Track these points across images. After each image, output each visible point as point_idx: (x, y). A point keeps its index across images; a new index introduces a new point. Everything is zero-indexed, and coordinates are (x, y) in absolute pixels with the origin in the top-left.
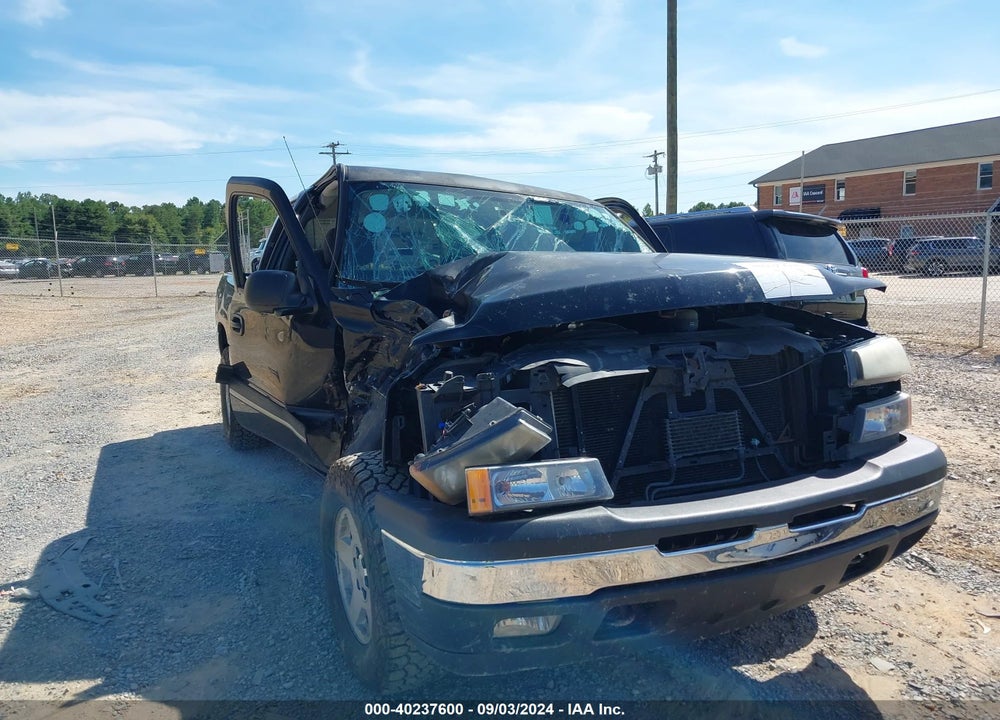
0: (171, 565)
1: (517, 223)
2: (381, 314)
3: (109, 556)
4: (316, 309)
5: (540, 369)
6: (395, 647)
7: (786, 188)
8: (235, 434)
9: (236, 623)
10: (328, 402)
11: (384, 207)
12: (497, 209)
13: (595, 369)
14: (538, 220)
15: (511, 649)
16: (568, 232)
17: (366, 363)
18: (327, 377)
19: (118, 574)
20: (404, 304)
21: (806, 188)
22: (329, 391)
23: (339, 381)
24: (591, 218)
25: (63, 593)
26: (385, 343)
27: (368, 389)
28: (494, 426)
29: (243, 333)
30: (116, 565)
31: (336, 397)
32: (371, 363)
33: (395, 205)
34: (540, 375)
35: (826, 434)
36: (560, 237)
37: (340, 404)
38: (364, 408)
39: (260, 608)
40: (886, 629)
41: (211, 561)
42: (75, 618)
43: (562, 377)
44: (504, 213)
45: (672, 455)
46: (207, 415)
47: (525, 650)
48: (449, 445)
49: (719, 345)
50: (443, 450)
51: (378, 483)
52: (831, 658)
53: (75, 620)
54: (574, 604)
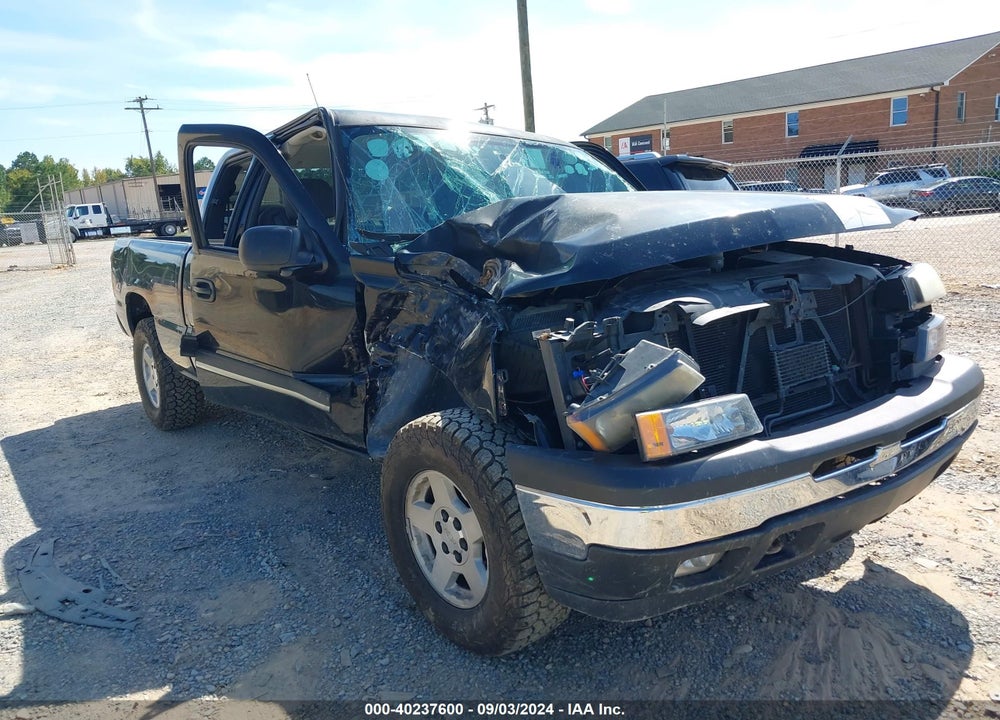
0: (171, 558)
1: (516, 168)
2: (405, 268)
3: (88, 556)
4: (325, 266)
5: (665, 310)
6: (528, 605)
7: (616, 139)
8: (168, 413)
9: (285, 607)
10: (346, 366)
11: (384, 153)
12: (495, 152)
13: (717, 306)
14: (532, 165)
15: (684, 589)
16: (560, 176)
17: (389, 322)
18: (347, 338)
19: (115, 575)
20: (434, 256)
21: (633, 138)
22: (349, 354)
23: (359, 342)
24: (580, 161)
25: (63, 602)
26: (411, 299)
27: (394, 349)
28: (654, 369)
29: (215, 299)
30: (106, 565)
31: (355, 359)
32: (393, 322)
33: (395, 150)
34: (664, 315)
35: (893, 355)
36: (554, 182)
37: (359, 368)
38: (388, 370)
39: (302, 589)
40: (910, 532)
41: (213, 548)
42: (95, 626)
43: (690, 316)
44: (504, 158)
45: (782, 387)
46: (107, 397)
47: (696, 588)
48: (609, 392)
49: (801, 276)
50: (604, 398)
51: (482, 442)
52: (879, 563)
53: (95, 630)
54: (749, 536)
